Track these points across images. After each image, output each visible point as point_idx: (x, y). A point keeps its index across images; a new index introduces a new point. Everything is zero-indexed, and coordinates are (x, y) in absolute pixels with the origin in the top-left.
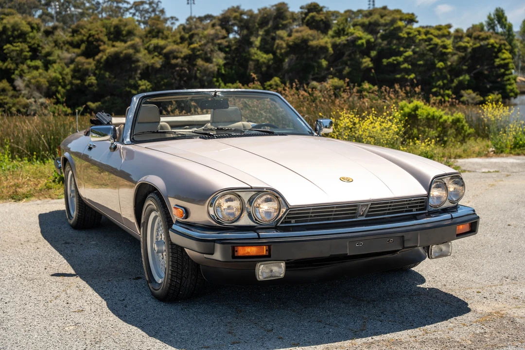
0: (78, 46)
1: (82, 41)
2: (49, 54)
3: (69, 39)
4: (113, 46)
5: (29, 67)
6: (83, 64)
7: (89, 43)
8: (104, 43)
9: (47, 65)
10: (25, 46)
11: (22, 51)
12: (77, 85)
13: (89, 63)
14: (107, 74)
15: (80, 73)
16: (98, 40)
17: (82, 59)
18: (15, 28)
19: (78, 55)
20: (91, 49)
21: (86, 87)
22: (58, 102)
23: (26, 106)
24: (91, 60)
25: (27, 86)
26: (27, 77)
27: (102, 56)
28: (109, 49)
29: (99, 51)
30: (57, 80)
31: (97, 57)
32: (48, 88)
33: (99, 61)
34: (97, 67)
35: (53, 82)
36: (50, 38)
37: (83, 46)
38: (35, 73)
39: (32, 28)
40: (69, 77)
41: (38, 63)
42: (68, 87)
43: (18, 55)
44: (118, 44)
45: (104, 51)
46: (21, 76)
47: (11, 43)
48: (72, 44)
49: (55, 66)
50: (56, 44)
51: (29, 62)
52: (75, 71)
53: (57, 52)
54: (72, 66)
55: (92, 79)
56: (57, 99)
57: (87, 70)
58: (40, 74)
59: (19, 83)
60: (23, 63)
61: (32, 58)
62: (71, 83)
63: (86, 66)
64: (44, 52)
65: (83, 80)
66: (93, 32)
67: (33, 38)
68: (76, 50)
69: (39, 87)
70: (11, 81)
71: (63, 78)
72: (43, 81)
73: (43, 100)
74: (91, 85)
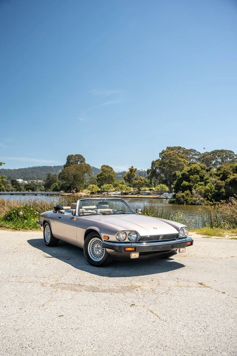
0: (219, 176)
1: (221, 174)
2: (207, 179)
3: (216, 173)
4: (234, 175)
5: (199, 184)
6: (219, 183)
7: (224, 174)
8: (231, 174)
9: (206, 184)
10: (198, 176)
11: (197, 178)
12: (216, 192)
13: (222, 183)
14: (230, 188)
15: (218, 187)
16: (227, 173)
17: (219, 181)
18: (195, 169)
19: (218, 180)
20: (224, 177)
21: (220, 193)
22: (208, 199)
23: (195, 201)
24: (223, 182)
25: (196, 193)
26: (197, 189)
27: (228, 180)
28: (232, 177)
29: (228, 178)
30: (209, 190)
31: (226, 180)
32: (205, 194)
33: (226, 182)
34: (226, 185)
35: (207, 191)
36: (209, 173)
37: (221, 176)
38: (200, 187)
39: (202, 169)
40: (214, 189)
41: (203, 183)
42: (213, 193)
43: (195, 180)
44: (235, 174)
45: (229, 178)
46: (195, 188)
47: (192, 175)
48: (217, 175)
49: (209, 184)
50: (211, 175)
51: (199, 183)
52: (216, 186)
53: (211, 178)
54: (215, 184)
55: (223, 190)
56: (208, 198)
57: (221, 186)
58: (202, 188)
59: (194, 191)
60: (196, 183)
61: (200, 181)
62: (214, 192)
63: (221, 184)
64: (205, 178)
65: (219, 190)
66: (226, 170)
67: (202, 173)
68: (218, 177)
69: (201, 193)
70: (191, 190)
71: (211, 189)
72: (203, 191)
73: (202, 199)
74: (223, 192)
